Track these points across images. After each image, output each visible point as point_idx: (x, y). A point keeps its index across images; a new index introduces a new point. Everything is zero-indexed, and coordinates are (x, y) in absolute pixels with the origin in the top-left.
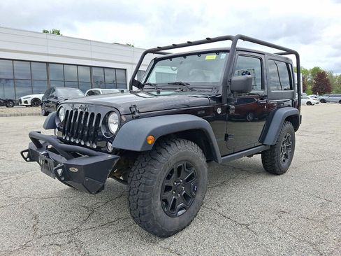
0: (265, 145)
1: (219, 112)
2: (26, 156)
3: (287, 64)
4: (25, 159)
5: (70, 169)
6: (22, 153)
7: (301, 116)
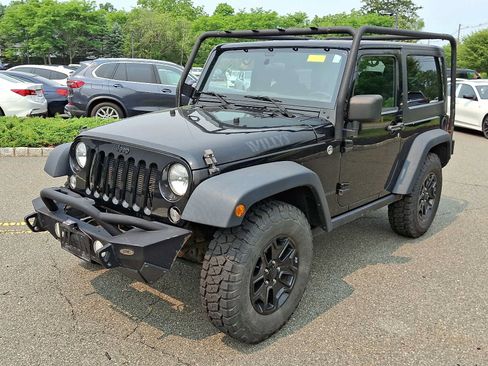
0: (396, 194)
1: (330, 153)
2: (32, 223)
3: (436, 59)
4: (32, 228)
5: (122, 251)
6: (27, 220)
7: (453, 142)
